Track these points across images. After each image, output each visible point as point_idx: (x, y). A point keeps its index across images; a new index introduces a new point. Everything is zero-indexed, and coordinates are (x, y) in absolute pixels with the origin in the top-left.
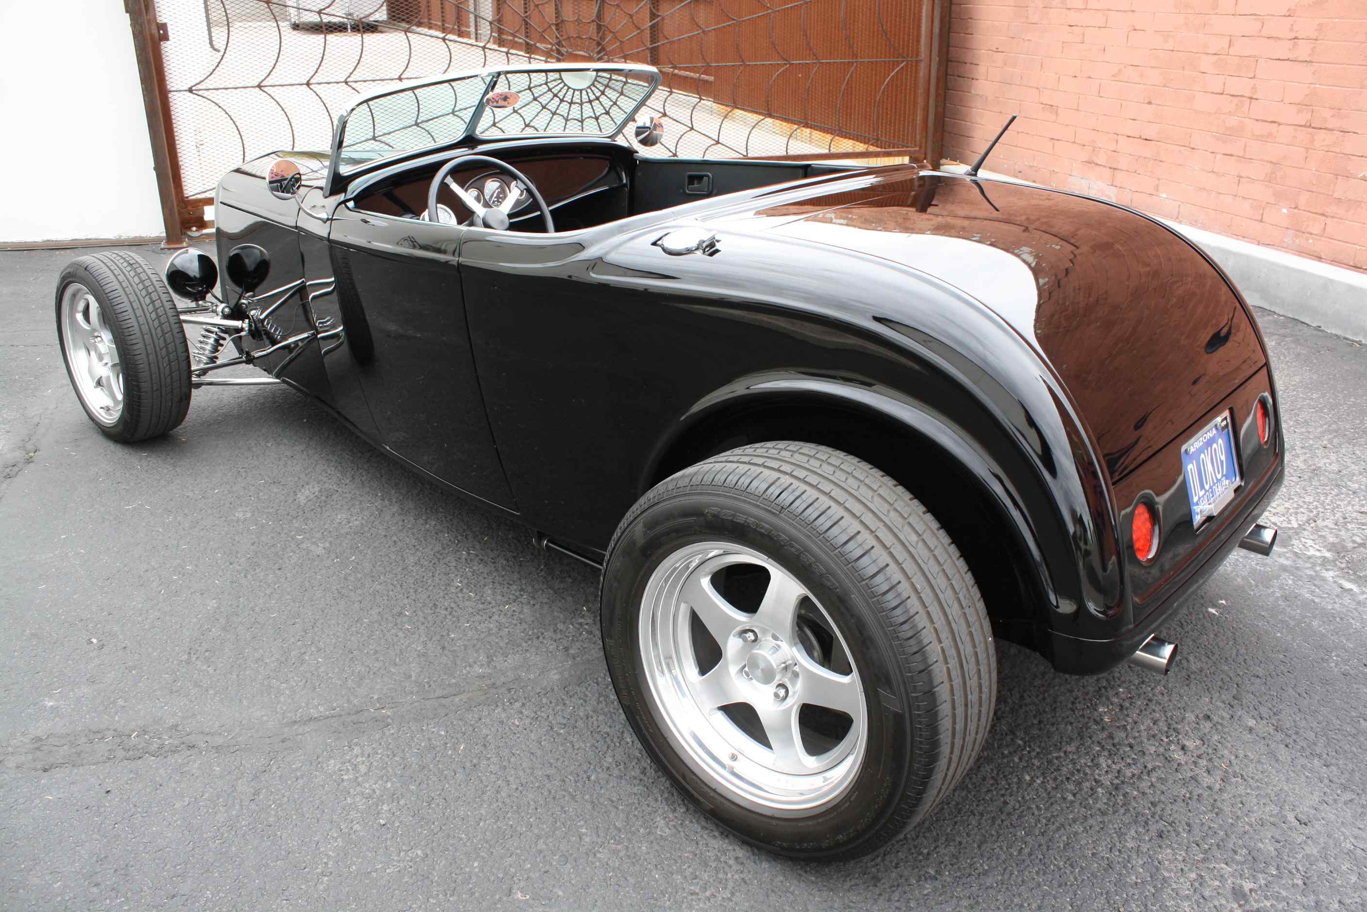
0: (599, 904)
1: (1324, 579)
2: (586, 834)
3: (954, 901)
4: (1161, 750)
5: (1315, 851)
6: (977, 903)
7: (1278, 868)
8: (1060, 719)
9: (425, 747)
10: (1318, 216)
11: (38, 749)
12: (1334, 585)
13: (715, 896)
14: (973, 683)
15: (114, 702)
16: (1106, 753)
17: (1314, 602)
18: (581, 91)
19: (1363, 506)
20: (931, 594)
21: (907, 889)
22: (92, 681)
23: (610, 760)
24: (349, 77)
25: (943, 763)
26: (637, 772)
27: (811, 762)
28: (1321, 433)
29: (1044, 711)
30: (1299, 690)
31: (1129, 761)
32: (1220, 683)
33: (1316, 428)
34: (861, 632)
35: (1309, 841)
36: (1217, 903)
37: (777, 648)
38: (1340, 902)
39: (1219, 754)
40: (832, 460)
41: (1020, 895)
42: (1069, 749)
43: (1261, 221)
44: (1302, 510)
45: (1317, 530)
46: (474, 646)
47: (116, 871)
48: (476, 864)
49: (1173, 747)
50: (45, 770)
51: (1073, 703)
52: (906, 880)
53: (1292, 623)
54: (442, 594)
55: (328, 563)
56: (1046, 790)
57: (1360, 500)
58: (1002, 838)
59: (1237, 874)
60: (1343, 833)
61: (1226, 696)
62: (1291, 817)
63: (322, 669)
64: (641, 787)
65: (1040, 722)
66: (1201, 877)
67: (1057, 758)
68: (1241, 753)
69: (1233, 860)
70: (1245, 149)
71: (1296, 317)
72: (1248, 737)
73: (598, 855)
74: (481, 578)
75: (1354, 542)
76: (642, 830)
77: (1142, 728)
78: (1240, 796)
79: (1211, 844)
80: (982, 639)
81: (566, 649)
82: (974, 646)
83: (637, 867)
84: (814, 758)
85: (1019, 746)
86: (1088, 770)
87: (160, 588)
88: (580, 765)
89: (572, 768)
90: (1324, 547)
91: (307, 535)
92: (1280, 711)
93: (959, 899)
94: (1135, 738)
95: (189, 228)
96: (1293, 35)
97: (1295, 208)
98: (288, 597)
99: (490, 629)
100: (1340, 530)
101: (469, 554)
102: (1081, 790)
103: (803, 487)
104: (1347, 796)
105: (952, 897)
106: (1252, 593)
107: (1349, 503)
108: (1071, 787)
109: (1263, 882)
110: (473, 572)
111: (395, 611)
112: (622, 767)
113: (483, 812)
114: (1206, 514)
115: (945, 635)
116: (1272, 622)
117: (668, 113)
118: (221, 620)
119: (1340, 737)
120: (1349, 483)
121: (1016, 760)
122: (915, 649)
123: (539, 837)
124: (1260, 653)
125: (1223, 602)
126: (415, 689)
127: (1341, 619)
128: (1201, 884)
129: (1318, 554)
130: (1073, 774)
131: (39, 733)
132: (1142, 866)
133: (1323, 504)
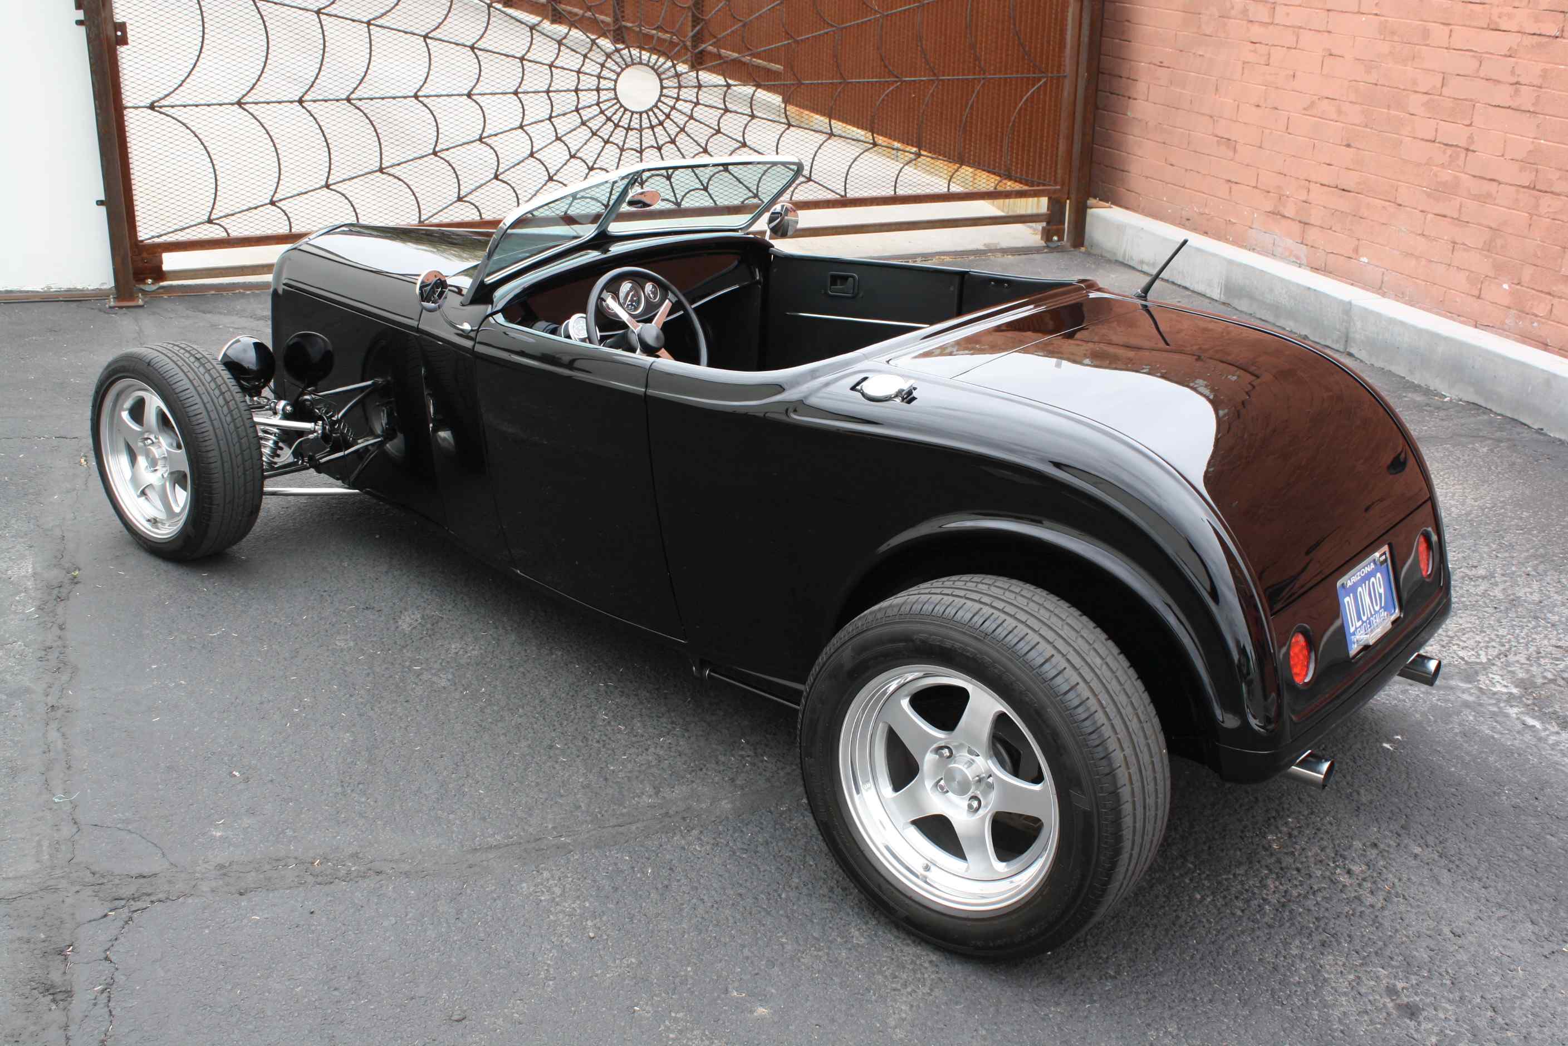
0: (811, 998)
1: (1507, 716)
2: (786, 943)
3: (1133, 996)
4: (1328, 873)
5: (1465, 958)
6: (1155, 997)
7: (1429, 971)
8: (1229, 846)
9: (613, 870)
10: (1543, 295)
11: (225, 875)
12: (1517, 722)
13: (915, 992)
14: (1150, 787)
15: (283, 832)
16: (1274, 876)
17: (1493, 737)
18: (641, 113)
19: (1560, 640)
20: (1114, 710)
21: (1090, 986)
22: (251, 812)
23: (797, 881)
24: (353, 93)
25: (1125, 856)
26: (825, 890)
27: (1001, 867)
28: (1526, 558)
29: (1214, 838)
30: (1467, 821)
31: (1295, 882)
32: (1388, 814)
33: (1521, 552)
34: (1055, 741)
35: (1461, 950)
36: (1371, 998)
37: (971, 763)
38: (1482, 997)
39: (1384, 877)
40: (1024, 593)
41: (1192, 991)
42: (1238, 872)
43: (1479, 297)
44: (1493, 644)
45: (1508, 664)
46: (637, 777)
47: (349, 978)
48: (689, 969)
49: (1338, 871)
50: (241, 894)
51: (1242, 832)
52: (1089, 979)
53: (1468, 758)
54: (589, 727)
55: (457, 695)
56: (1216, 906)
57: (1558, 634)
58: (1175, 946)
59: (1392, 976)
60: (1493, 944)
61: (1395, 826)
62: (1446, 931)
63: (486, 800)
64: (831, 904)
65: (1210, 848)
66: (1359, 978)
67: (1226, 880)
68: (1405, 877)
69: (1389, 965)
70: (1460, 210)
71: (1516, 417)
72: (1413, 863)
73: (802, 960)
74: (626, 711)
75: (1545, 678)
76: (839, 940)
77: (1310, 854)
78: (1401, 913)
79: (1370, 952)
80: (1157, 749)
81: (733, 780)
82: (1151, 756)
83: (840, 970)
84: (1004, 864)
85: (1190, 869)
86: (1256, 890)
87: (284, 722)
88: (768, 886)
89: (762, 888)
90: (1512, 683)
91: (424, 666)
92: (1446, 840)
93: (1137, 993)
94: (1302, 863)
95: (143, 281)
96: (1514, 80)
97: (1518, 284)
98: (426, 730)
99: (649, 762)
100: (1531, 665)
101: (608, 686)
102: (1249, 906)
103: (1003, 616)
104: (1502, 912)
105: (1131, 993)
106: (1430, 729)
107: (1546, 636)
108: (1240, 904)
109: (1414, 982)
110: (617, 704)
111: (545, 744)
112: (810, 886)
113: (684, 926)
114: (1362, 643)
115: (1126, 744)
116: (1448, 757)
117: (748, 143)
118: (363, 753)
119: (1501, 863)
120: (1549, 615)
121: (1187, 881)
122: (1102, 755)
123: (743, 946)
124: (1432, 786)
125: (1399, 737)
126: (588, 818)
127: (1519, 755)
128: (1358, 984)
129: (1505, 690)
130: (1242, 893)
131: (219, 860)
132: (1305, 969)
133: (1517, 638)
